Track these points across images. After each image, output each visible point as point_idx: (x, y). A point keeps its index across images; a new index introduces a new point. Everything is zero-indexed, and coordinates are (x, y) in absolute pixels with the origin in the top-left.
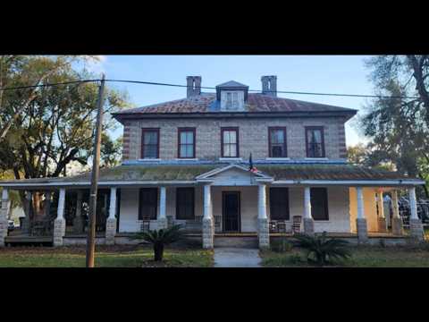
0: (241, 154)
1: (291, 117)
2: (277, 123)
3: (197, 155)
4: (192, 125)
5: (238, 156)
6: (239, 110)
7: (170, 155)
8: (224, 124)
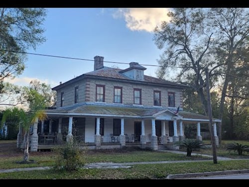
0: (142, 103)
1: (163, 87)
2: (158, 89)
3: (123, 102)
4: (120, 85)
5: (141, 104)
6: (142, 80)
7: (110, 101)
8: (135, 87)
